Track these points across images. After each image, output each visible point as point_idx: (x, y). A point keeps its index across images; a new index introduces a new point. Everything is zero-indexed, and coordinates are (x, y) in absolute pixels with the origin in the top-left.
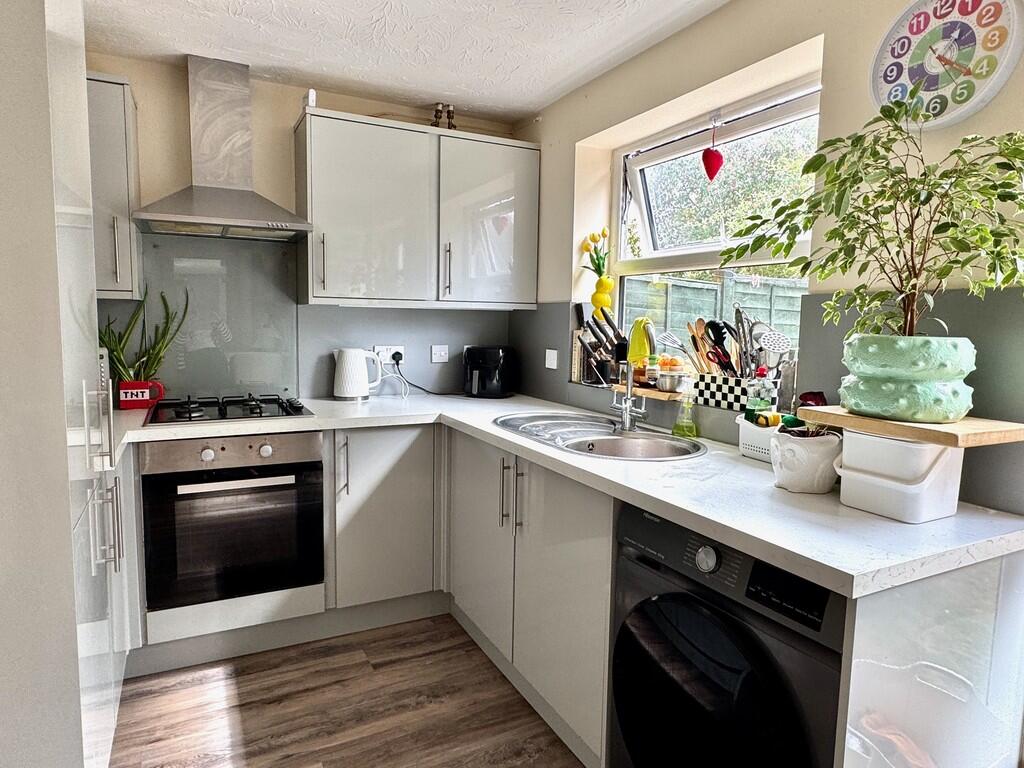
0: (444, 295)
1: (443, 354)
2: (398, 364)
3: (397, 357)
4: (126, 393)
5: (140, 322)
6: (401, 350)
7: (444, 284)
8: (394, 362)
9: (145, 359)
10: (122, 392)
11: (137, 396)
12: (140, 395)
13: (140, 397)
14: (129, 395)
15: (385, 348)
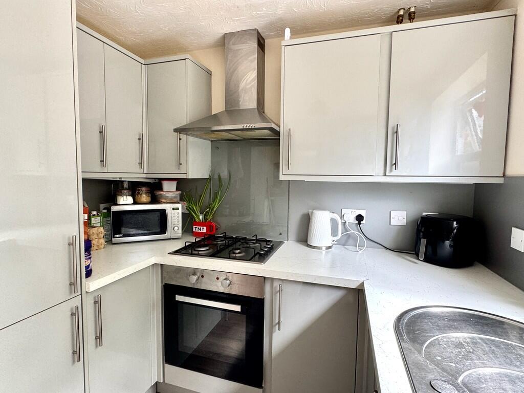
0: (391, 171)
1: (400, 218)
2: (359, 224)
3: (360, 218)
4: (196, 228)
5: (209, 190)
6: (363, 213)
7: (391, 161)
8: (357, 222)
9: (208, 210)
10: (194, 227)
11: (200, 230)
12: (202, 229)
13: (202, 231)
14: (197, 229)
15: (350, 211)
